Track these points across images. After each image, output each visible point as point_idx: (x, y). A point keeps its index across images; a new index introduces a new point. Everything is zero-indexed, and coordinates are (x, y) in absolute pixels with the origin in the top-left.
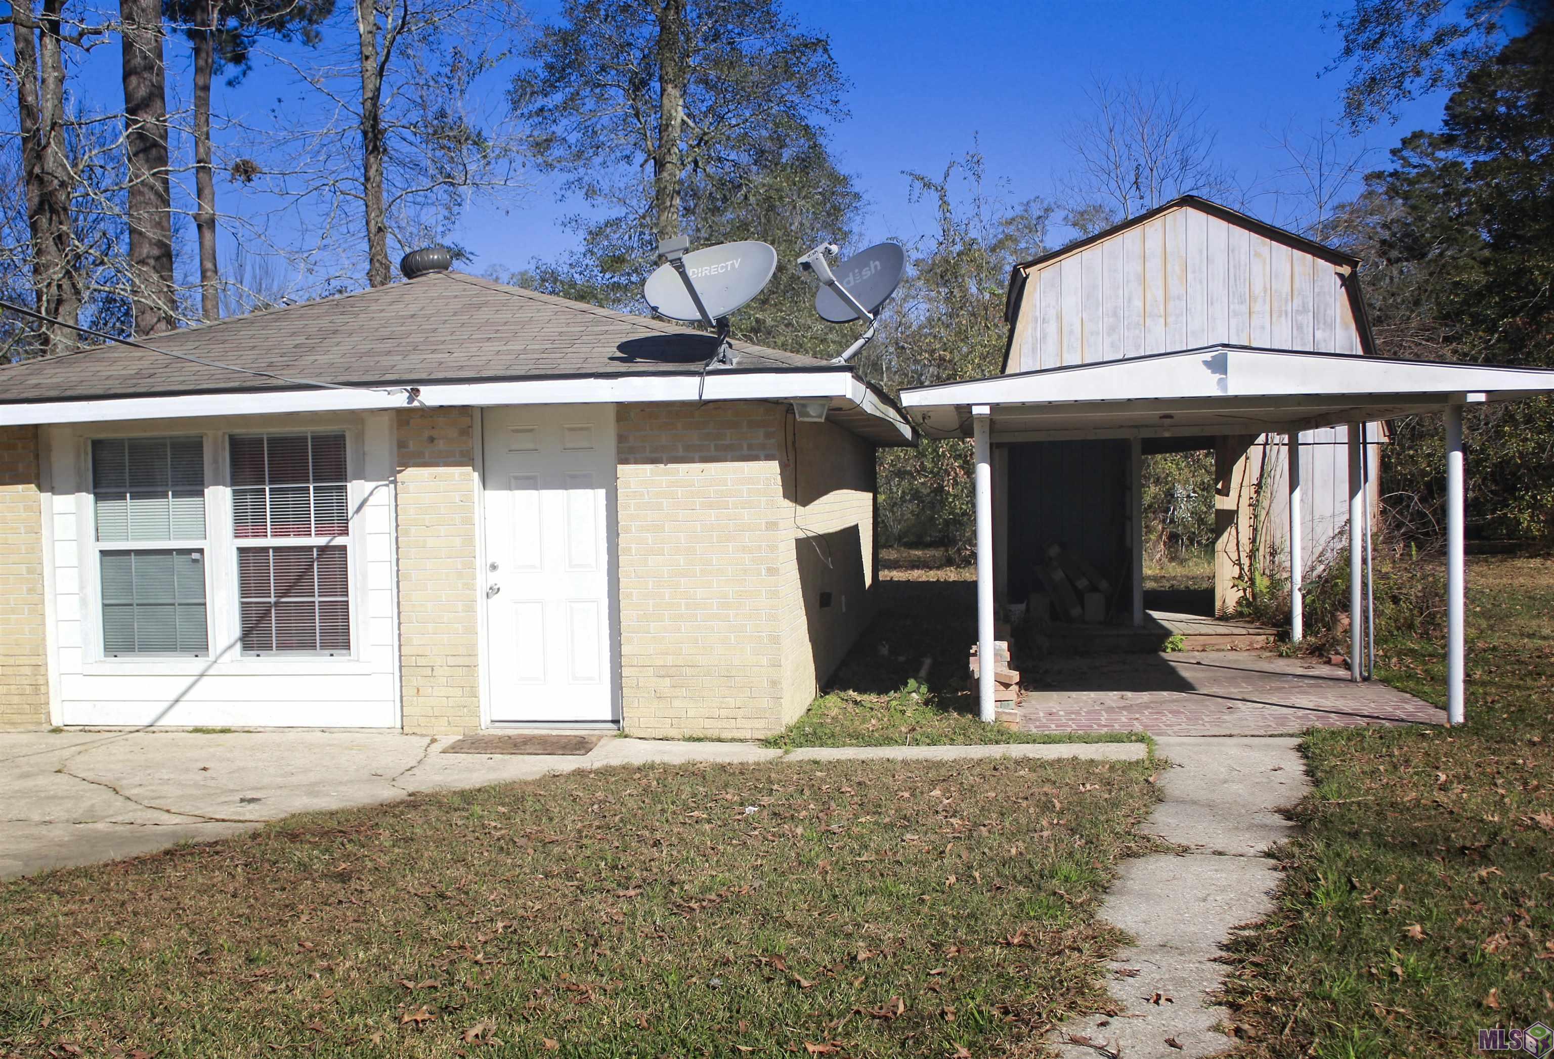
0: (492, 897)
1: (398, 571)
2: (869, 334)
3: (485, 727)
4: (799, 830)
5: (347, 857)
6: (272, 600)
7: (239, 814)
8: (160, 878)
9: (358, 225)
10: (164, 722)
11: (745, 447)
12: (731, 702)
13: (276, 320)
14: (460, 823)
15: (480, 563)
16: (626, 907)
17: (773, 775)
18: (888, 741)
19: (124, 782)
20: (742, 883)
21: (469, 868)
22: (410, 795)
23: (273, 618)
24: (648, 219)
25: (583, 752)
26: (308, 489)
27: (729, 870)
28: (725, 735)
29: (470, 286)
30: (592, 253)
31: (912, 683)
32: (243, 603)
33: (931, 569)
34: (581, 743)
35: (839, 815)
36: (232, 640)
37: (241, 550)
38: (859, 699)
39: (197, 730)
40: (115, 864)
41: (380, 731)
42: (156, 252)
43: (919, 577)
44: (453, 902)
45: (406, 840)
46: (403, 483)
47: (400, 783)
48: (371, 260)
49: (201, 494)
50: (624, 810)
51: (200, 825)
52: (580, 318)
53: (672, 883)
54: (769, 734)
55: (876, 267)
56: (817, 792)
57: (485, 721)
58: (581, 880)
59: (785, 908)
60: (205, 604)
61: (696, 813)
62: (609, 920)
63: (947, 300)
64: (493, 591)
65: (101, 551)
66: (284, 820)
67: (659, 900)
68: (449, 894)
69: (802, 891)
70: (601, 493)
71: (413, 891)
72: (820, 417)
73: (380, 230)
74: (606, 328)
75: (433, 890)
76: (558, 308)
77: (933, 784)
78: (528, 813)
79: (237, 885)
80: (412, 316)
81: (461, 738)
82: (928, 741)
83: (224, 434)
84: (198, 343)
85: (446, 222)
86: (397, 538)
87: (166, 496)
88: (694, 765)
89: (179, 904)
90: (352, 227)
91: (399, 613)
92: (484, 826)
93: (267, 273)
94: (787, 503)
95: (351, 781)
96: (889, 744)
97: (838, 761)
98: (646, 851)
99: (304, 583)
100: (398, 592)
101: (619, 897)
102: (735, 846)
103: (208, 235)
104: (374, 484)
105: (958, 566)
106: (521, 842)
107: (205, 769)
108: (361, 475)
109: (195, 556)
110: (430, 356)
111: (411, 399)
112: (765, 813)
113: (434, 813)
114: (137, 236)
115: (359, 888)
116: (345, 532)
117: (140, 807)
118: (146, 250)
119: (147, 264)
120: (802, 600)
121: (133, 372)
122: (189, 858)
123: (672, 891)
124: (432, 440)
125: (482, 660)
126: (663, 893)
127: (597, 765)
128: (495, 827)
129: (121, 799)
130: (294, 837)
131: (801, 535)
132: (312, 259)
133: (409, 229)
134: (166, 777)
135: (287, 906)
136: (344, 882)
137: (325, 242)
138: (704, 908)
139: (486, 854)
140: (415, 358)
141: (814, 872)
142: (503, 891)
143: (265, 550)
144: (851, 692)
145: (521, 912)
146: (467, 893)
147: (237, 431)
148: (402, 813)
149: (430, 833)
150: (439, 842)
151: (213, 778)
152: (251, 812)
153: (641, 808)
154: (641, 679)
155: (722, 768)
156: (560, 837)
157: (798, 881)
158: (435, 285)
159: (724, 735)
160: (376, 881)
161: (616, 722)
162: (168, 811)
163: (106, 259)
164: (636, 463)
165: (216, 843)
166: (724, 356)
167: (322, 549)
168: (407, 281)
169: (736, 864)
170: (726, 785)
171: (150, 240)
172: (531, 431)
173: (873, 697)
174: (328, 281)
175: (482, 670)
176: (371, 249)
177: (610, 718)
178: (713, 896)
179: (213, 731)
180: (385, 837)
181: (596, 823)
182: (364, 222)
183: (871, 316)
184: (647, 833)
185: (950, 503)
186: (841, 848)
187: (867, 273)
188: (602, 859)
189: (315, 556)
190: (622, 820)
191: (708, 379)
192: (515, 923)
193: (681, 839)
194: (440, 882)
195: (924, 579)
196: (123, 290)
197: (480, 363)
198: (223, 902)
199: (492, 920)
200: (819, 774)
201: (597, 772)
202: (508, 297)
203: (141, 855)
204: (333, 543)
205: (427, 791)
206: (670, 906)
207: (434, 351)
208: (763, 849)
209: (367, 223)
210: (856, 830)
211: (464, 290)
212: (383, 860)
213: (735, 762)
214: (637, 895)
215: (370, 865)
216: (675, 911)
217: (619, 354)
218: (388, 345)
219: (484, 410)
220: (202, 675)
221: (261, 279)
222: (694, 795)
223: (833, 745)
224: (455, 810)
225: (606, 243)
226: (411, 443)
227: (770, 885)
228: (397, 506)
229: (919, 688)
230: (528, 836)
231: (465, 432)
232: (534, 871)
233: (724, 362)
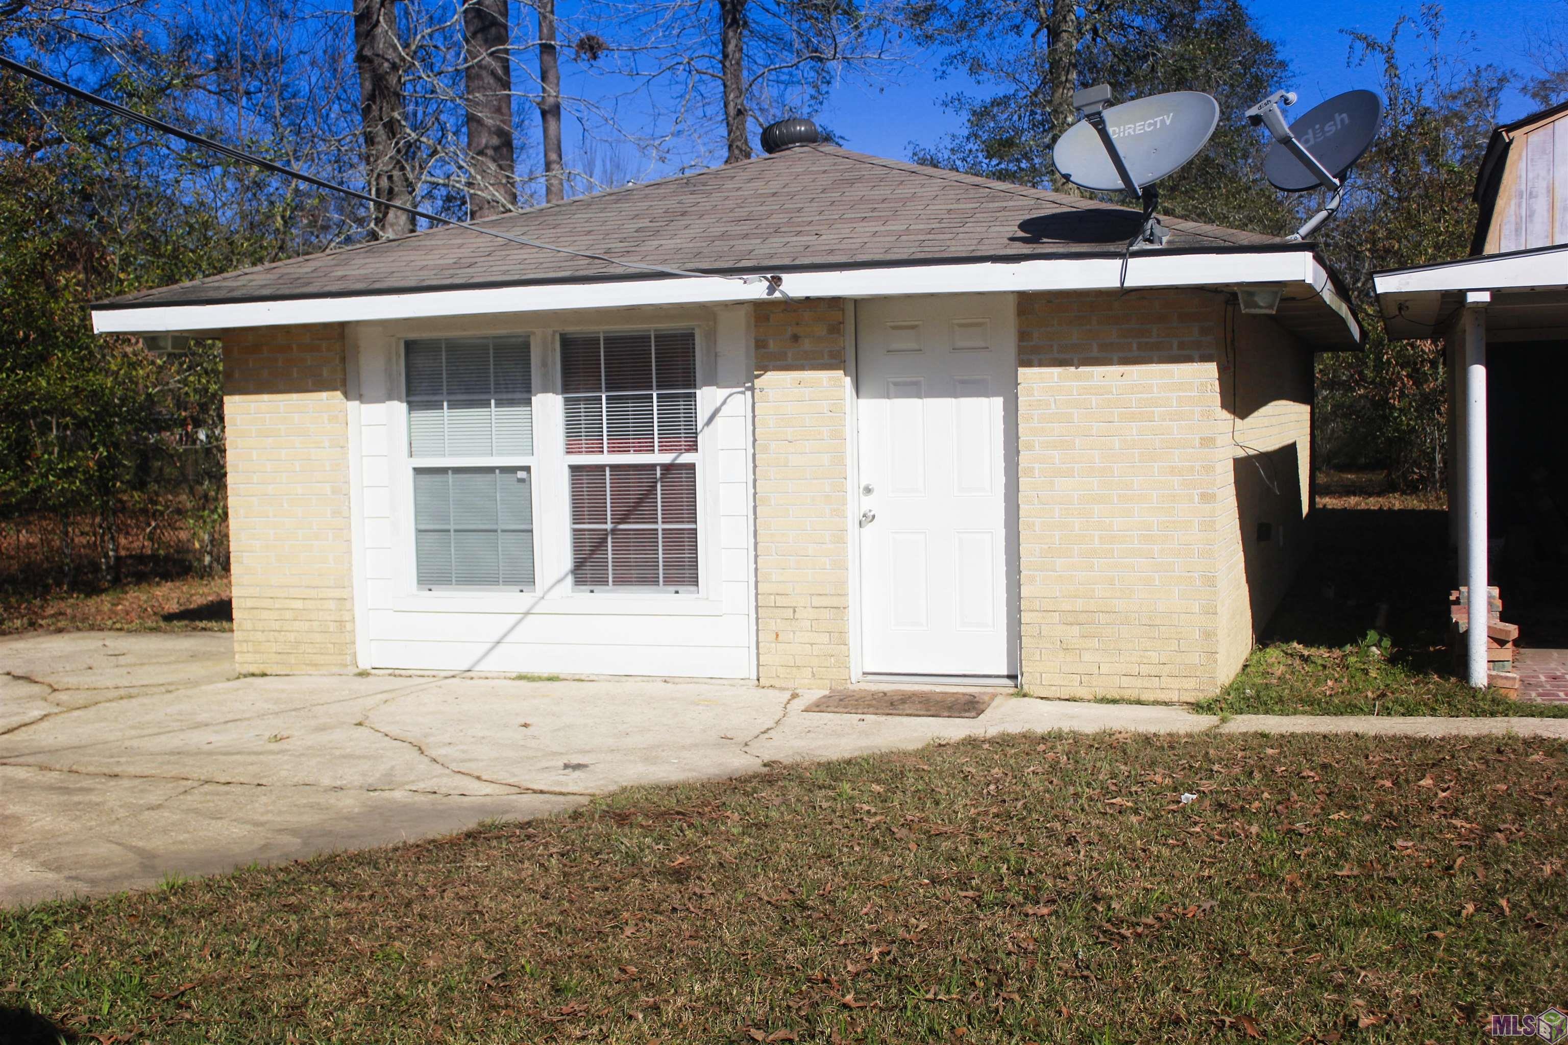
0: (865, 910)
1: (755, 494)
2: (1334, 204)
3: (856, 682)
4: (1254, 829)
5: (687, 847)
6: (609, 526)
7: (560, 783)
8: (457, 869)
9: (715, 109)
10: (483, 667)
11: (1175, 346)
12: (1154, 656)
13: (617, 201)
14: (825, 805)
15: (851, 487)
16: (1037, 931)
17: (1211, 752)
18: (1351, 709)
19: (431, 739)
20: (1187, 901)
21: (836, 867)
22: (765, 765)
23: (610, 548)
24: (1040, 96)
25: (973, 714)
26: (650, 397)
27: (1167, 881)
28: (1146, 696)
29: (841, 160)
30: (976, 136)
31: (1372, 635)
32: (575, 530)
33: (1370, 495)
34: (972, 702)
35: (1302, 807)
36: (562, 574)
37: (575, 469)
38: (1306, 653)
39: (521, 677)
40: (406, 847)
41: (732, 683)
42: (495, 141)
43: (1357, 504)
44: (815, 915)
45: (759, 826)
46: (761, 390)
47: (754, 749)
48: (730, 147)
49: (529, 402)
50: (1027, 793)
51: (514, 797)
52: (972, 193)
53: (1096, 899)
54: (1201, 697)
55: (1342, 121)
56: (1269, 774)
57: (856, 675)
58: (978, 889)
59: (1247, 941)
60: (532, 531)
61: (1118, 800)
62: (1015, 949)
63: (1395, 180)
64: (868, 518)
65: (415, 469)
66: (612, 795)
67: (1079, 922)
68: (810, 903)
69: (1267, 916)
70: (998, 402)
71: (766, 898)
72: (1271, 307)
73: (740, 113)
74: (1004, 204)
75: (790, 897)
76: (946, 183)
77: (1422, 770)
78: (909, 794)
79: (549, 881)
80: (774, 194)
81: (827, 692)
82: (1402, 710)
83: (554, 332)
84: (526, 229)
85: (812, 102)
86: (754, 455)
87: (489, 405)
88: (1110, 735)
89: (476, 905)
90: (710, 111)
91: (756, 544)
92: (854, 811)
93: (618, 166)
94: (1226, 415)
95: (696, 745)
96: (1352, 713)
97: (1292, 735)
98: (1058, 851)
99: (646, 507)
100: (755, 519)
101: (1027, 915)
102: (1173, 847)
103: (552, 124)
104: (728, 391)
105: (1403, 493)
106: (901, 833)
107: (526, 725)
108: (712, 381)
109: (521, 474)
110: (795, 239)
111: (771, 290)
112: (1207, 803)
113: (794, 791)
114: (475, 124)
115: (698, 891)
116: (693, 447)
117: (447, 771)
118: (484, 139)
119: (486, 155)
120: (1239, 532)
121: (451, 261)
122: (494, 843)
123: (1095, 909)
124: (795, 338)
125: (852, 601)
126: (1082, 914)
127: (992, 732)
128: (868, 812)
129: (426, 760)
130: (622, 819)
131: (1241, 454)
132: (664, 147)
133: (772, 111)
134: (481, 734)
135: (609, 913)
136: (680, 882)
137: (679, 127)
138: (1139, 935)
139: (857, 848)
140: (776, 242)
141: (1279, 890)
142: (877, 900)
143: (601, 468)
144: (1295, 644)
145: (901, 932)
146: (833, 903)
147: (571, 329)
148: (755, 790)
149: (787, 818)
150: (799, 831)
151: (534, 737)
152: (576, 783)
153: (1048, 791)
154: (1043, 627)
155: (1147, 740)
156: (949, 829)
157: (1261, 901)
158: (800, 159)
159: (1144, 697)
160: (720, 881)
161: (1013, 677)
162: (478, 778)
163: (439, 148)
164: (1041, 365)
165: (529, 824)
166: (1152, 234)
167: (667, 468)
168: (767, 155)
169: (1176, 873)
170: (1153, 764)
171: (489, 129)
172: (913, 327)
173: (1323, 652)
174: (683, 170)
175: (852, 614)
176: (729, 134)
177: (1005, 673)
178: (1150, 920)
179: (540, 679)
180: (733, 823)
181: (994, 810)
182: (722, 105)
183: (1337, 181)
184: (1058, 825)
185: (1395, 419)
186: (1314, 855)
187: (1330, 129)
188: (1006, 860)
189: (658, 475)
190: (1025, 807)
191: (1132, 262)
192: (894, 948)
193: (1102, 835)
194: (799, 885)
195: (1363, 506)
196: (459, 181)
197: (853, 246)
198: (531, 904)
199: (864, 943)
200: (1270, 751)
201: (991, 741)
202: (886, 171)
203: (439, 837)
204: (679, 461)
205: (787, 761)
206: (1096, 933)
207: (799, 233)
208: (1209, 852)
209: (726, 106)
210: (1328, 830)
211: (835, 164)
212: (730, 853)
213: (1162, 732)
214: (1050, 915)
215: (713, 859)
216: (1102, 939)
217: (1021, 234)
218: (745, 227)
219: (858, 303)
220: (527, 613)
221: (612, 174)
222: (1114, 776)
223: (1282, 713)
224: (820, 788)
225: (992, 124)
226: (771, 342)
227: (1224, 904)
228: (754, 417)
229: (1380, 641)
230: (908, 825)
231: (836, 329)
232: (918, 873)
233: (1151, 242)
